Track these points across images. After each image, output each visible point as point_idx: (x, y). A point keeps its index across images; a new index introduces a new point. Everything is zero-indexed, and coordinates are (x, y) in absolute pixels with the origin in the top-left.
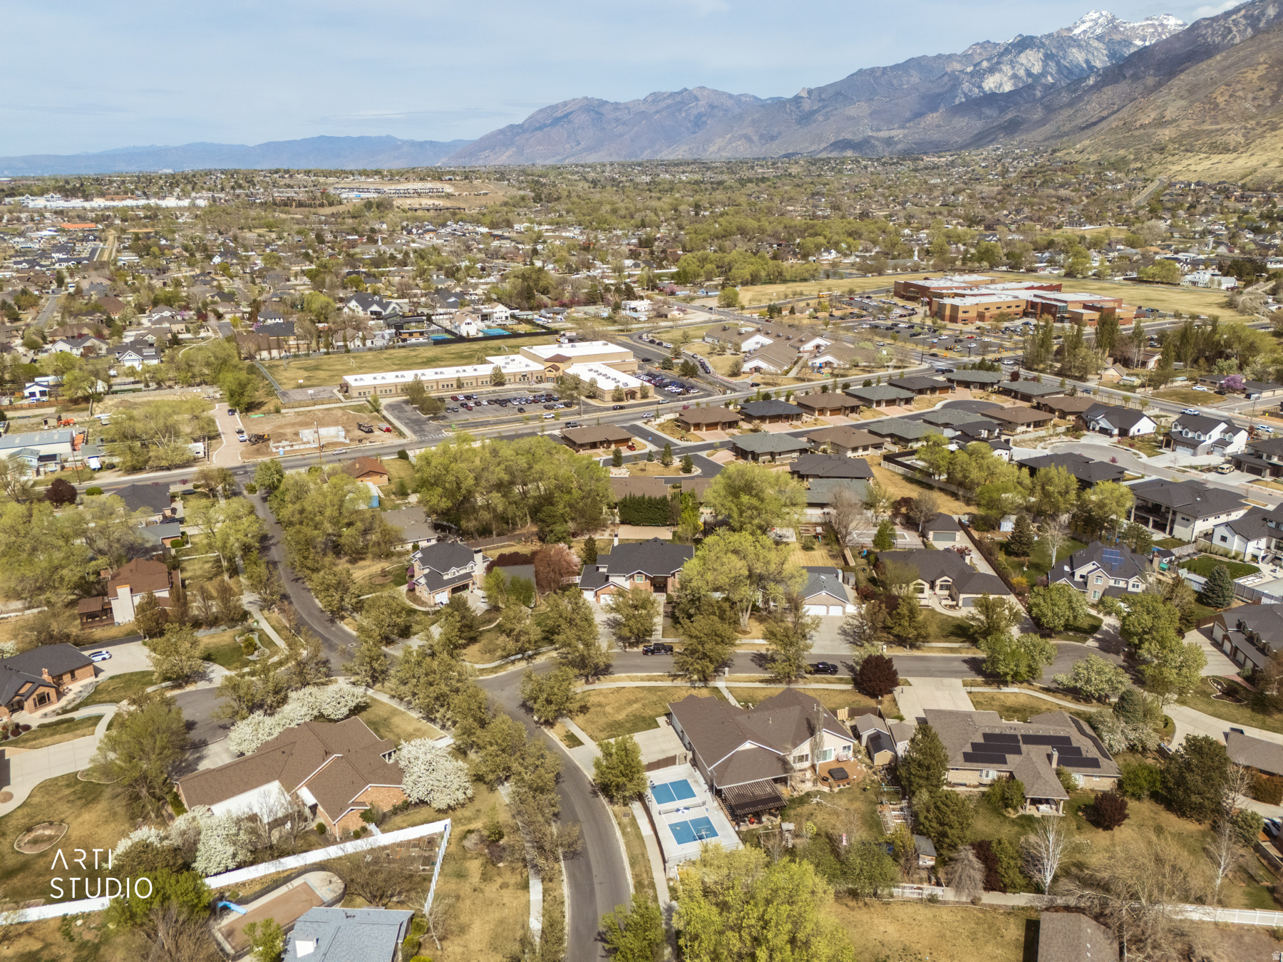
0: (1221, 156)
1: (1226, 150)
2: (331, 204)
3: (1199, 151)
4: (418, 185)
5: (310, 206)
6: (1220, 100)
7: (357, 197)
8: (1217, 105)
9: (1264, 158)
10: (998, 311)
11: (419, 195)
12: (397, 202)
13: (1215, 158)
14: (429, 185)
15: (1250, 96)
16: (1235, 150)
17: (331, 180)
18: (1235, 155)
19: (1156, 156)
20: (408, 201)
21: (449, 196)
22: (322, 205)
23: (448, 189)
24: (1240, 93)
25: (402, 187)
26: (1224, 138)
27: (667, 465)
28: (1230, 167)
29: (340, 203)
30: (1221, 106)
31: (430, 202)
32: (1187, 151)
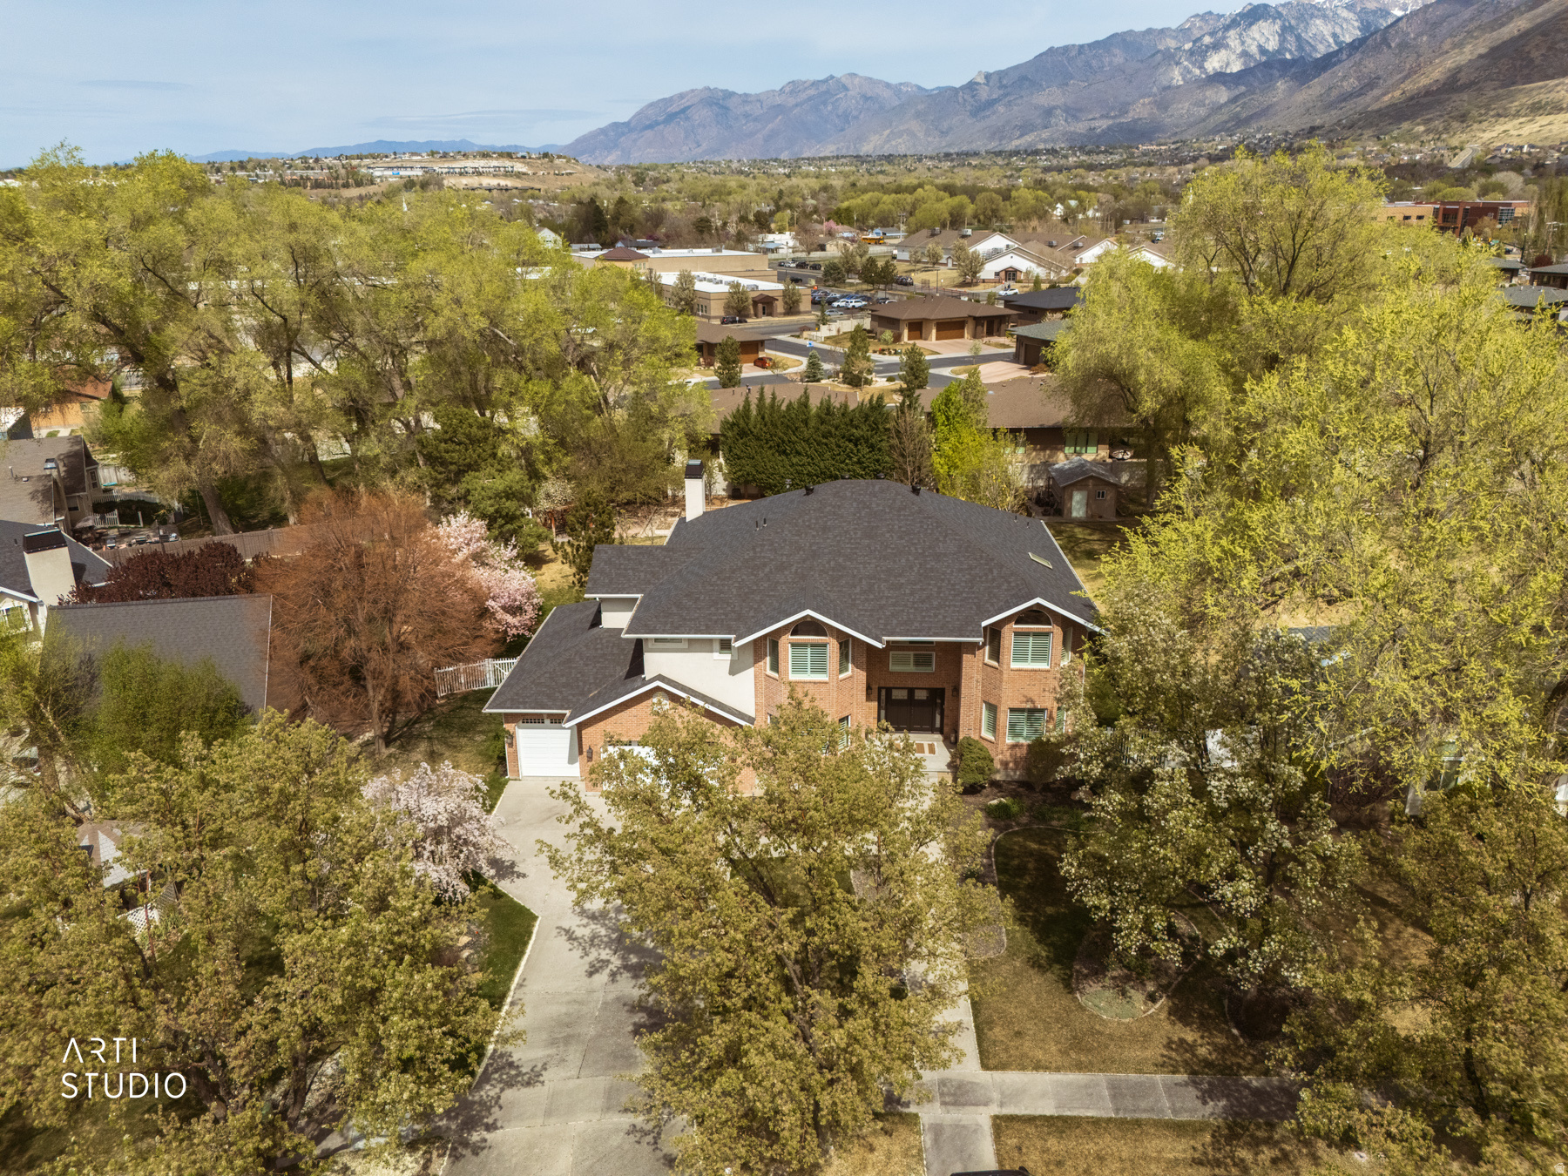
0: (1551, 118)
1: (1557, 109)
2: (359, 184)
3: (1517, 115)
4: (480, 163)
5: (330, 186)
6: (1535, 54)
7: (393, 176)
8: (1532, 61)
11: (480, 174)
12: (449, 182)
13: (1543, 120)
14: (495, 163)
17: (367, 161)
19: (1456, 124)
20: (464, 181)
21: (519, 175)
22: (346, 186)
23: (520, 167)
24: (1562, 45)
25: (457, 165)
26: (1552, 96)
27: (855, 381)
29: (372, 183)
30: (1537, 62)
31: (494, 182)
32: (1499, 115)
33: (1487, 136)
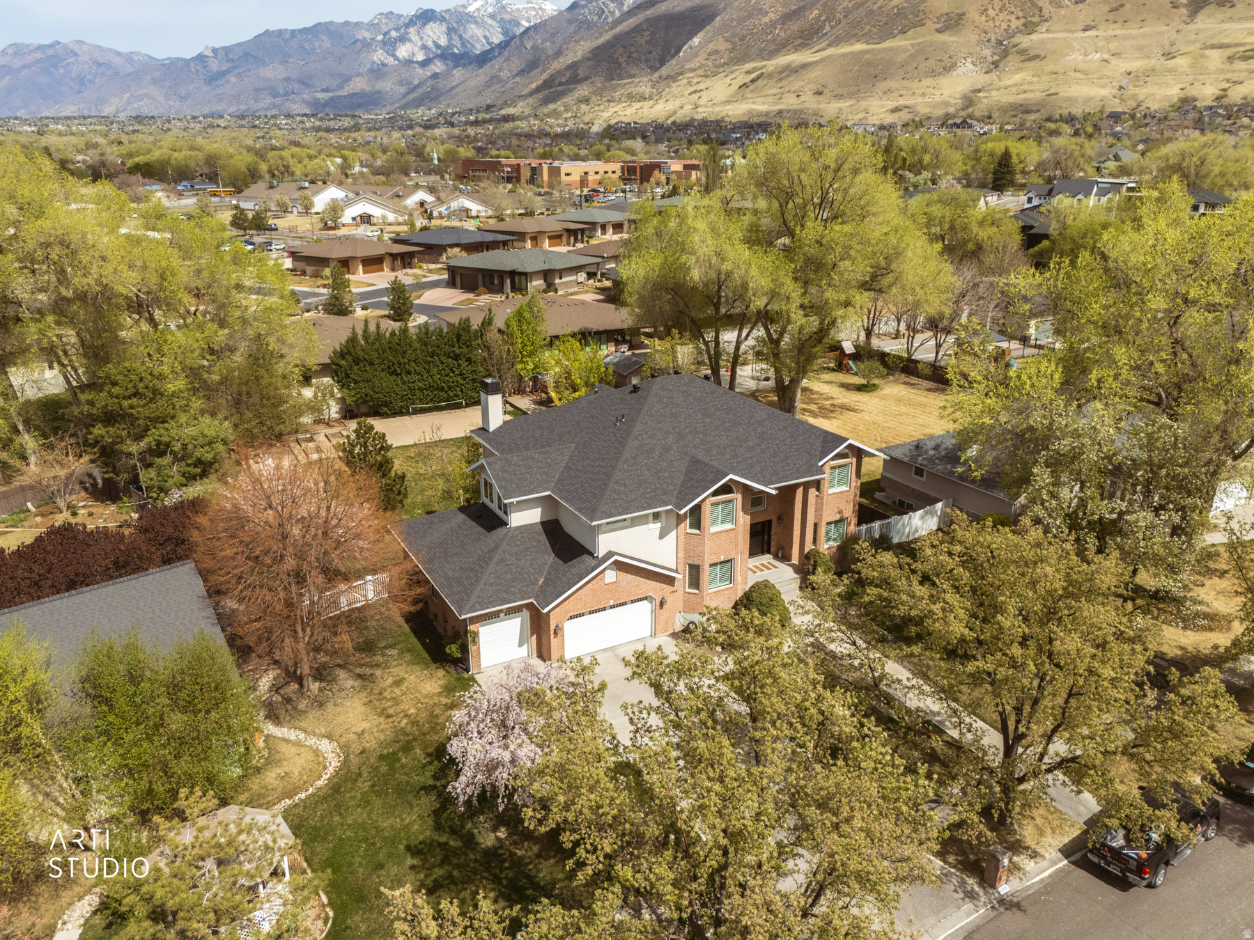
0: (641, 104)
1: (643, 98)
3: (620, 101)
6: (621, 60)
8: (620, 65)
9: (678, 103)
10: (598, 177)
13: (637, 105)
15: (643, 58)
16: (651, 98)
18: (651, 102)
19: (584, 107)
24: (635, 55)
26: (638, 89)
28: (653, 111)
32: (609, 101)
33: (606, 115)
